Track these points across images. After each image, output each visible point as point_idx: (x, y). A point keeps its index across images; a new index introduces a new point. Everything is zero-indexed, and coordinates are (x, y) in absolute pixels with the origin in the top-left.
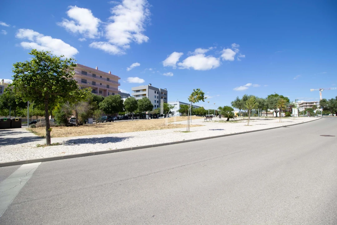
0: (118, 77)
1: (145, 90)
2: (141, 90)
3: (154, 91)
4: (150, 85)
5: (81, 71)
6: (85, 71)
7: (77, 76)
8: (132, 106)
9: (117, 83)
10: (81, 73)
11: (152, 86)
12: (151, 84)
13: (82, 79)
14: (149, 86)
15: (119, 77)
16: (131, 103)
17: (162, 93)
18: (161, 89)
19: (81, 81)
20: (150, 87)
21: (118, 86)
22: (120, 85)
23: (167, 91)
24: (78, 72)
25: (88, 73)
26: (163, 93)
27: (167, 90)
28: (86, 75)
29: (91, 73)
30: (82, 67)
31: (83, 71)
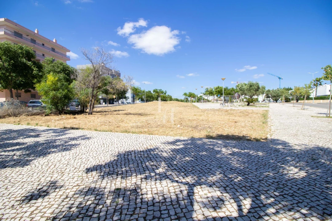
5: (13, 32)
6: (20, 32)
7: (7, 38)
9: (65, 56)
10: (13, 34)
15: (67, 48)
21: (66, 61)
22: (69, 60)
24: (9, 32)
25: (24, 36)
28: (22, 38)
29: (29, 36)
30: (16, 25)
31: (17, 31)
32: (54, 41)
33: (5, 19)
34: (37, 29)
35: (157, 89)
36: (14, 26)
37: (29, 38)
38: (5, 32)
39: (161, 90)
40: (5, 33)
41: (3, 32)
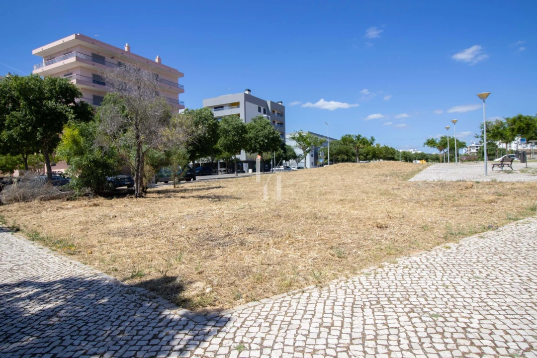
0: (177, 71)
1: (237, 104)
2: (226, 105)
3: (256, 107)
4: (247, 92)
5: (90, 55)
6: (101, 54)
7: (81, 67)
8: (236, 138)
9: (176, 85)
10: (90, 58)
11: (252, 94)
12: (249, 91)
13: (94, 75)
14: (245, 94)
15: (179, 71)
16: (233, 132)
17: (274, 112)
18: (272, 103)
19: (91, 80)
20: (248, 98)
21: (177, 94)
22: (183, 91)
23: (283, 107)
24: (83, 57)
25: (108, 59)
26: (276, 112)
27: (283, 105)
28: (104, 64)
29: (114, 58)
30: (94, 42)
31: (96, 53)
32: (157, 60)
33: (76, 36)
34: (128, 44)
35: (352, 134)
36: (91, 45)
37: (115, 61)
38: (77, 57)
39: (360, 136)
40: (78, 59)
41: (75, 58)
